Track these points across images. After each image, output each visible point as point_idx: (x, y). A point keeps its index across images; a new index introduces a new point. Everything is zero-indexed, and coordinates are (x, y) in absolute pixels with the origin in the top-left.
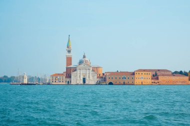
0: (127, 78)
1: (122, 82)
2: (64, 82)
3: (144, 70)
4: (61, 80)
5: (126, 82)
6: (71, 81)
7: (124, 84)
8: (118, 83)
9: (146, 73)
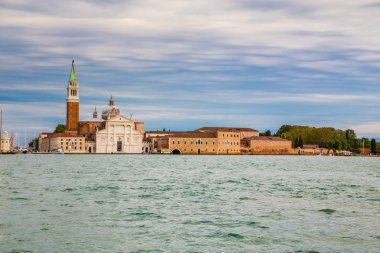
0: (204, 144)
1: (196, 151)
2: (83, 148)
3: (230, 130)
4: (78, 146)
5: (202, 149)
6: (95, 148)
7: (199, 153)
8: (188, 150)
9: (233, 133)
